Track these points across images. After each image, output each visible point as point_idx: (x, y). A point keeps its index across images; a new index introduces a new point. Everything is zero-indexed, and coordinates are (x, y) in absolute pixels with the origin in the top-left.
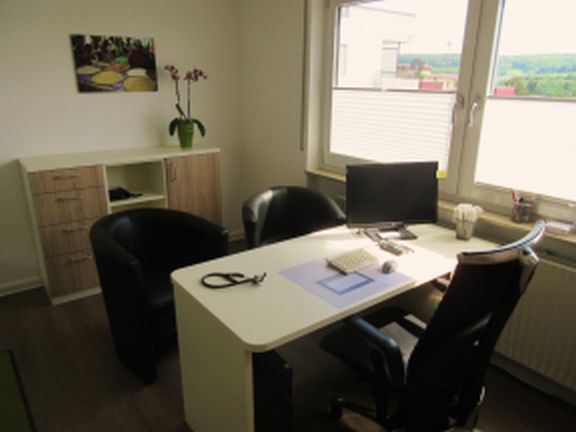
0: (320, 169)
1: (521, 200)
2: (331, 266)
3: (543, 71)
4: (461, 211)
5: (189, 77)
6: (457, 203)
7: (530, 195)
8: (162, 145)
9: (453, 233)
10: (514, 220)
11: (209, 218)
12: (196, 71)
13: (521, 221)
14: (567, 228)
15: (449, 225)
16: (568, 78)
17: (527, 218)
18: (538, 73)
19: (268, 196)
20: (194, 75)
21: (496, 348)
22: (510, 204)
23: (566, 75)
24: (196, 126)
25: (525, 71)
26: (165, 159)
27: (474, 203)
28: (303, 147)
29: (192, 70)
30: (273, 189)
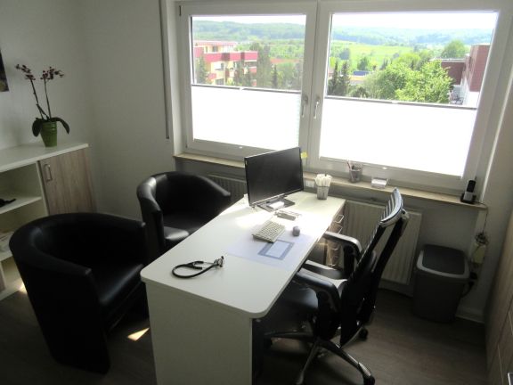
0: (184, 153)
1: (353, 168)
2: (257, 238)
3: (273, 37)
4: (321, 180)
5: (45, 76)
6: (316, 174)
7: (358, 163)
8: (20, 145)
9: (315, 196)
10: (350, 181)
11: (85, 210)
12: (52, 70)
13: (355, 182)
14: (384, 183)
15: (313, 190)
16: (290, 43)
17: (358, 179)
18: (270, 39)
19: (153, 183)
20: (49, 75)
21: (383, 276)
22: (347, 170)
23: (288, 40)
24: (59, 124)
25: (260, 37)
26: (39, 162)
27: (326, 172)
28: (168, 136)
29: (47, 69)
30: (154, 176)
